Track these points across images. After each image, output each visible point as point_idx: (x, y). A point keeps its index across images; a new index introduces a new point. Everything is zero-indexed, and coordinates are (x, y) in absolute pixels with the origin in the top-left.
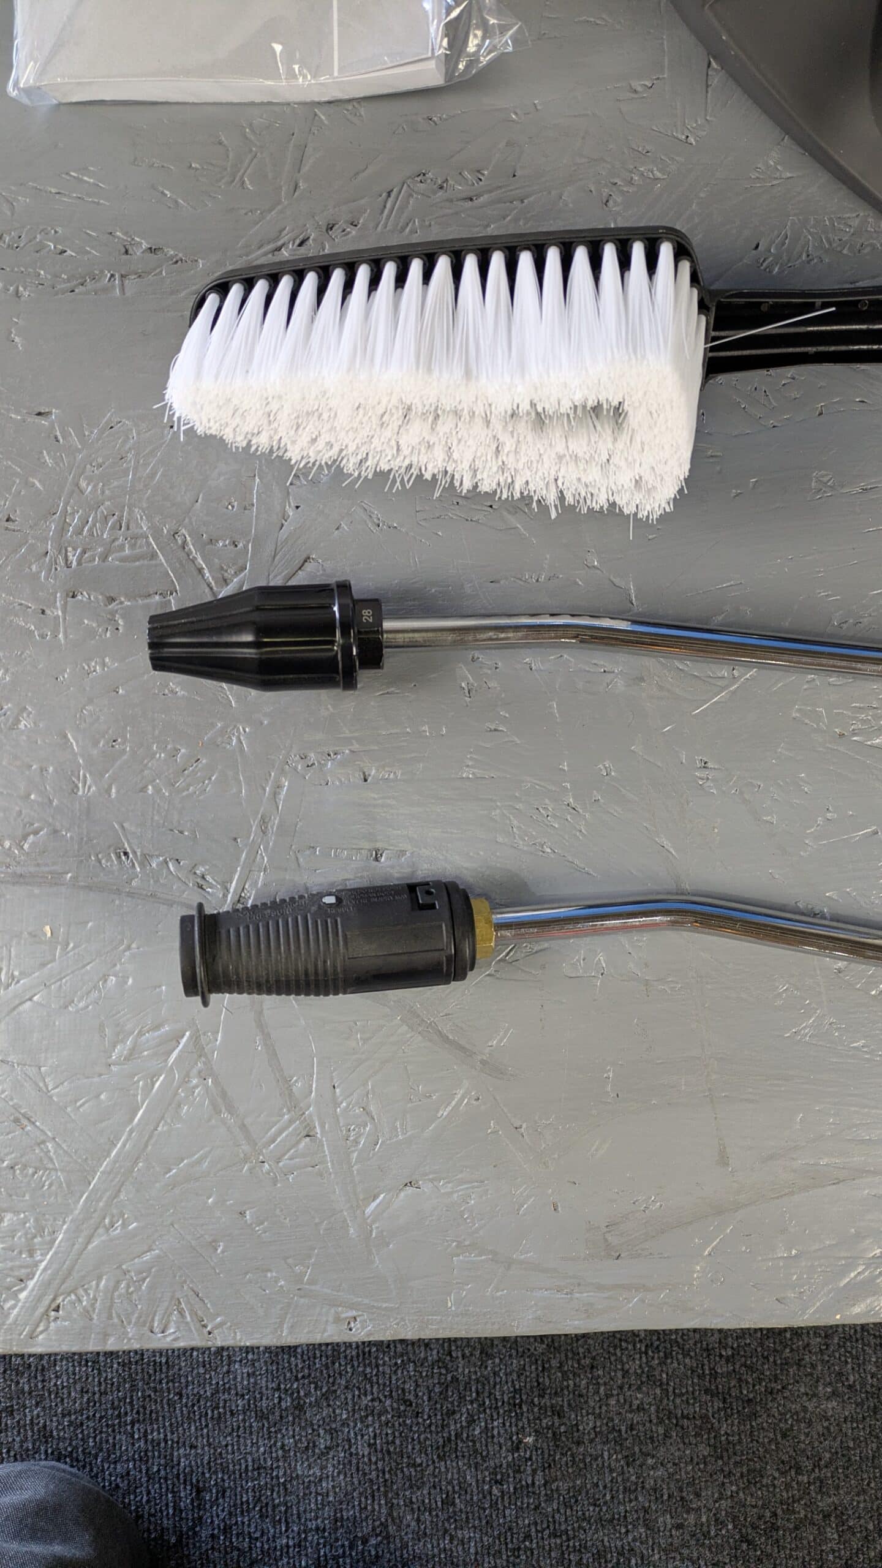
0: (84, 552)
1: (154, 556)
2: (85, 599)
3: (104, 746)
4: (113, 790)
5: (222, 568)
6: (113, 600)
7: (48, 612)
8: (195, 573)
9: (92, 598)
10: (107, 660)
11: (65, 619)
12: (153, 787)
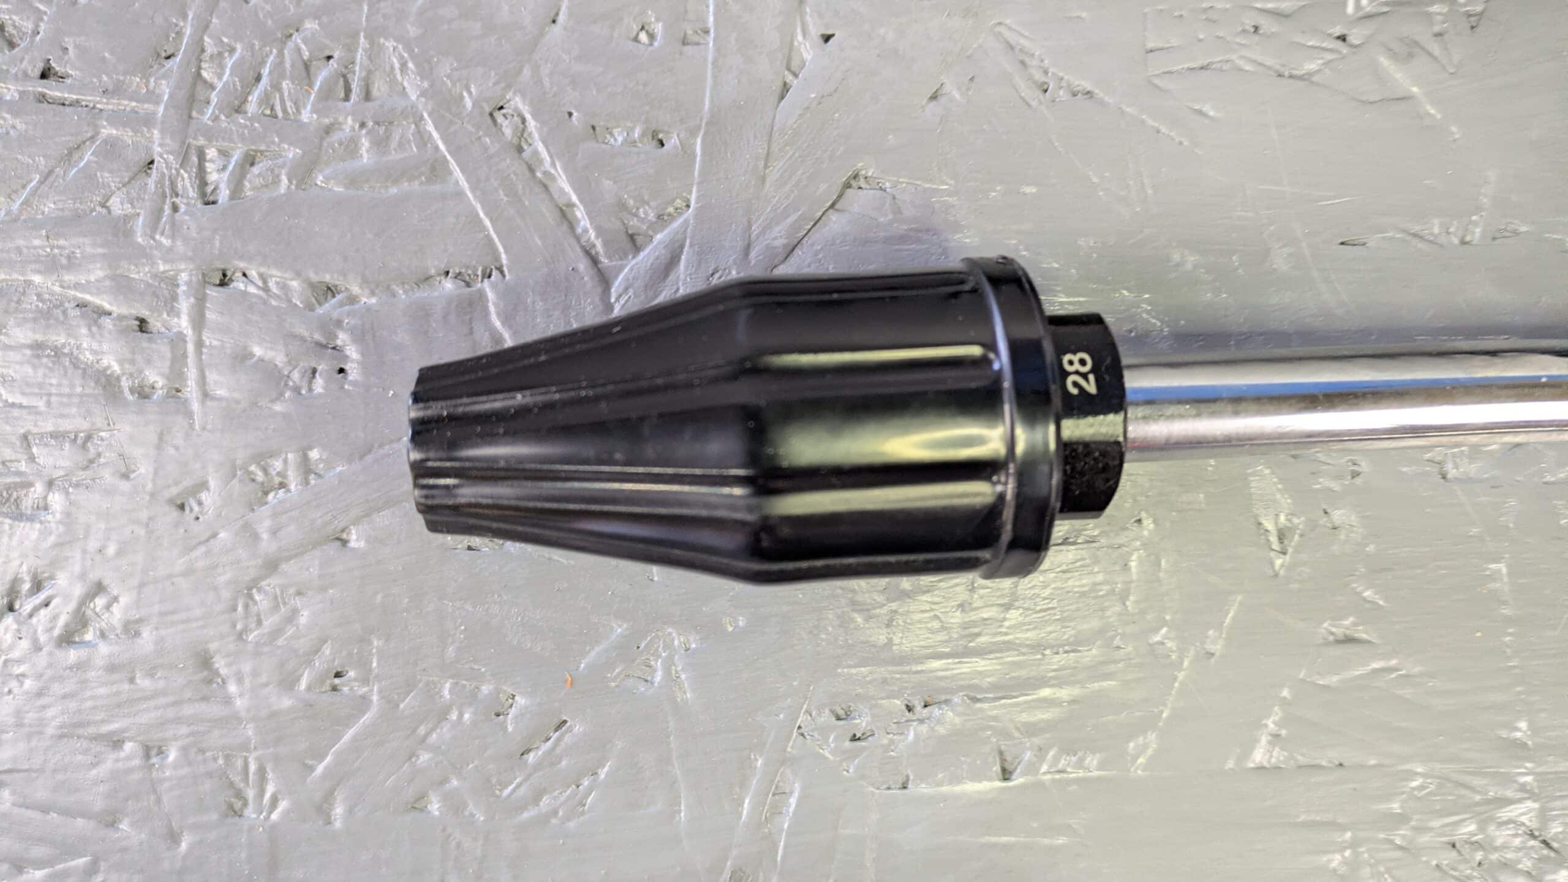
0: (250, 160)
1: (437, 170)
2: (252, 289)
3: (309, 688)
4: (339, 810)
5: (622, 206)
6: (330, 291)
7: (155, 324)
8: (550, 217)
9: (271, 284)
10: (314, 454)
11: (199, 344)
12: (446, 798)
